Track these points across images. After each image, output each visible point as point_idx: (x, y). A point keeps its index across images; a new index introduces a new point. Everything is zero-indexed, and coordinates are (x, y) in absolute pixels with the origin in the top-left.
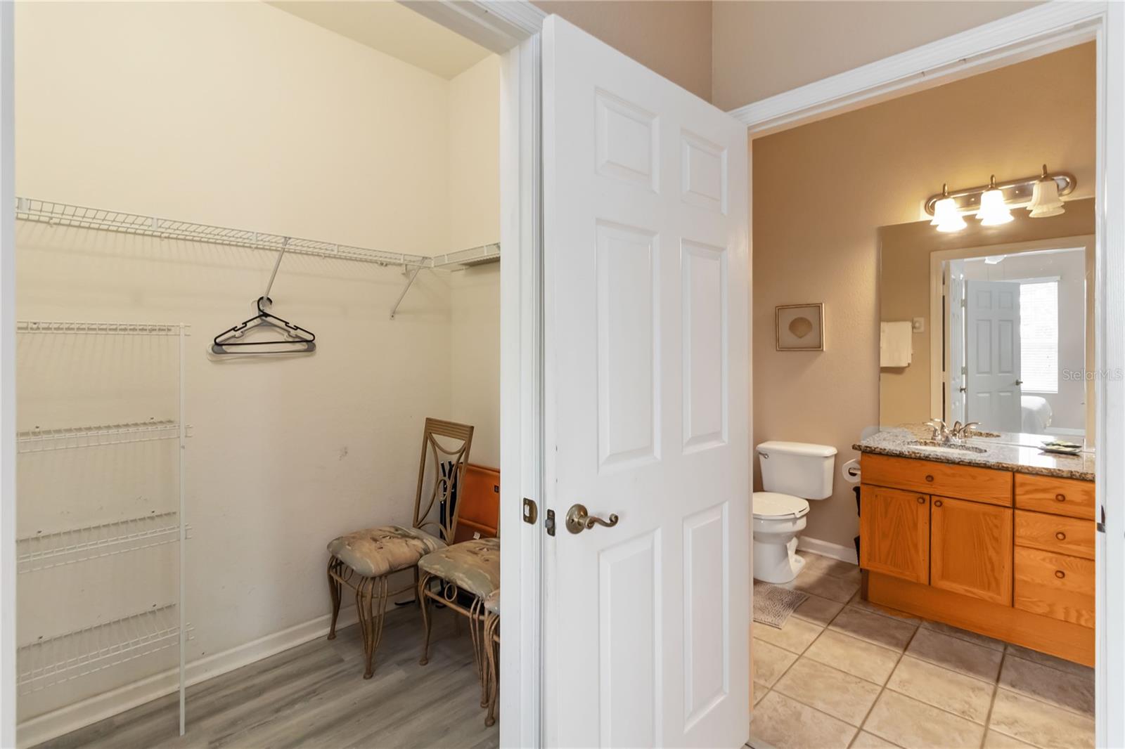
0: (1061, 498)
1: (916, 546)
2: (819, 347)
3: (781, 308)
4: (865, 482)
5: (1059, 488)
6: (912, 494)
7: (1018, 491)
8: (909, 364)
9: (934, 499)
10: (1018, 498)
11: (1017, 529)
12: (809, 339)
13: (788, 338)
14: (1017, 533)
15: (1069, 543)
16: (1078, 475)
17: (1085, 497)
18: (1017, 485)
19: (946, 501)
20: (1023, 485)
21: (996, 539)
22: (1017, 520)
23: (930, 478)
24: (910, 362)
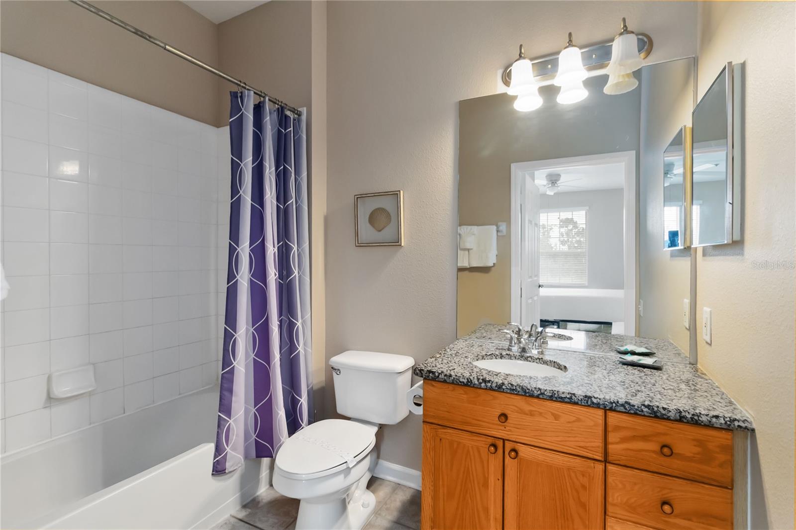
0: (666, 450)
1: (486, 510)
2: (396, 242)
3: (360, 197)
4: (428, 420)
5: (665, 434)
6: (483, 438)
7: (612, 437)
8: (494, 264)
9: (509, 446)
10: (610, 447)
11: (610, 493)
12: (387, 234)
13: (367, 232)
14: (610, 499)
15: (677, 516)
16: (689, 416)
17: (698, 449)
18: (609, 429)
19: (522, 449)
20: (617, 428)
21: (583, 506)
22: (610, 479)
23: (504, 417)
24: (495, 262)
